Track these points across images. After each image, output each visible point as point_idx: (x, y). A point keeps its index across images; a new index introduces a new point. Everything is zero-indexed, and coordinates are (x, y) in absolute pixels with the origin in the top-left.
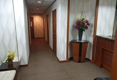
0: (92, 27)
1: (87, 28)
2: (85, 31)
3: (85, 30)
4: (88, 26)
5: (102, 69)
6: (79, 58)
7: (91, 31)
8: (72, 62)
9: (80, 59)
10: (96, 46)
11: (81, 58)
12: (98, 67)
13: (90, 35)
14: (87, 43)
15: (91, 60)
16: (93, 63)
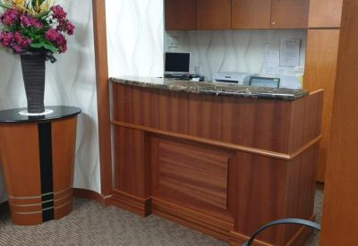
0: (82, 41)
1: (61, 44)
2: (54, 60)
3: (56, 55)
4: (64, 34)
5: (152, 217)
6: (43, 199)
7: (80, 59)
8: (9, 227)
9: (52, 204)
10: (115, 125)
11: (51, 197)
12: (137, 218)
13: (78, 79)
14: (75, 115)
15: (99, 192)
16: (108, 203)
